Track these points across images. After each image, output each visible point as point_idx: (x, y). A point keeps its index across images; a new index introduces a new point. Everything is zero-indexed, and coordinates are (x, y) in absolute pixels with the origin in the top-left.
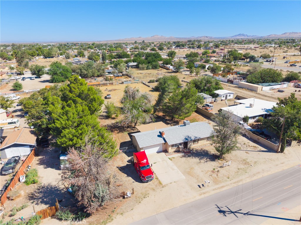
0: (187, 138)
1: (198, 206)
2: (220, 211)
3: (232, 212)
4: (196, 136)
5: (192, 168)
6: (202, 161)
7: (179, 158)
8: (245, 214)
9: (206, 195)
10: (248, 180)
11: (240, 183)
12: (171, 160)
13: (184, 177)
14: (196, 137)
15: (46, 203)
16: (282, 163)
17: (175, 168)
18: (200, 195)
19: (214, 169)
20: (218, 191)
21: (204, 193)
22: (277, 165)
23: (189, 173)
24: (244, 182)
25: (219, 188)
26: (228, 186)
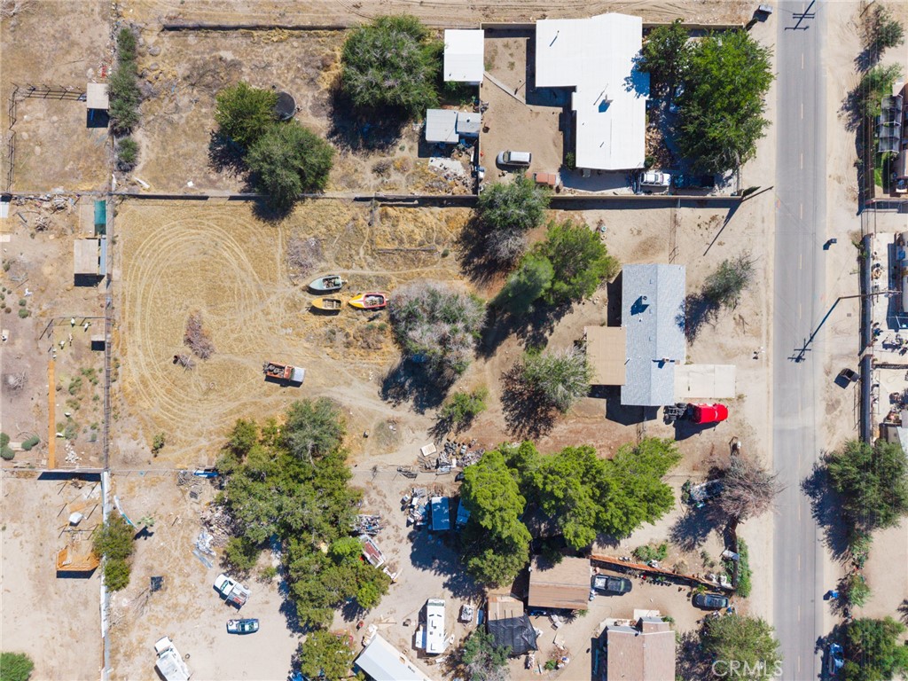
0: (679, 322)
1: (781, 378)
2: (798, 360)
3: (803, 350)
4: (679, 304)
5: (721, 346)
6: (712, 321)
7: (691, 348)
8: (810, 341)
9: (771, 359)
10: (771, 295)
11: (772, 307)
12: (691, 363)
13: (733, 367)
14: (681, 306)
15: (709, 531)
16: (763, 222)
17: (711, 367)
18: (768, 365)
19: (734, 319)
20: (771, 342)
21: (768, 360)
22: (763, 232)
23: (727, 356)
24: (771, 301)
25: (768, 339)
26: (768, 324)
